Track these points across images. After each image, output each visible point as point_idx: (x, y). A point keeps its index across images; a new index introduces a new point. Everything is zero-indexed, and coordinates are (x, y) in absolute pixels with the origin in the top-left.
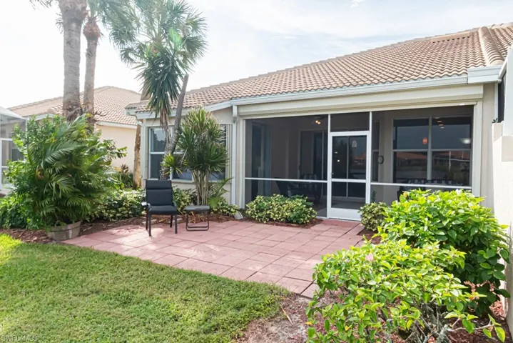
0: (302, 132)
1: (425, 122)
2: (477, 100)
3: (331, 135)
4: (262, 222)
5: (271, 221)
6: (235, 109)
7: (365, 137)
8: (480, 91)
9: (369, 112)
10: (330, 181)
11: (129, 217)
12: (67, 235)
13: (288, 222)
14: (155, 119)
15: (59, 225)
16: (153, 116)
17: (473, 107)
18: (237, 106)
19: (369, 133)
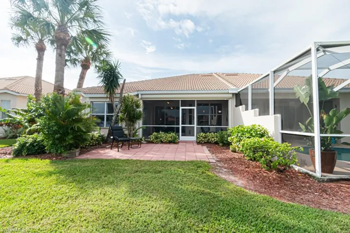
0: (156, 107)
1: (207, 105)
2: (230, 98)
3: (181, 108)
4: (158, 143)
5: (162, 142)
6: (140, 96)
7: (194, 109)
8: (231, 95)
9: (195, 100)
10: (181, 126)
11: (96, 145)
12: (75, 155)
13: (170, 142)
14: (107, 98)
15: (73, 150)
16: (105, 96)
17: (228, 100)
18: (142, 94)
19: (195, 108)
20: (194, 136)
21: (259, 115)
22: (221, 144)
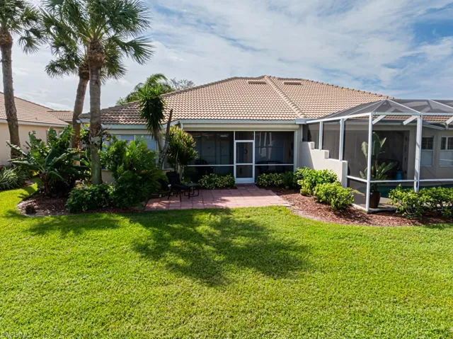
2: (297, 130)
3: (235, 142)
4: (212, 189)
6: (182, 125)
7: (252, 143)
8: (298, 127)
9: (253, 132)
10: (235, 165)
17: (293, 132)
18: (184, 124)
19: (253, 141)
20: (252, 177)
21: (330, 157)
22: (287, 187)
